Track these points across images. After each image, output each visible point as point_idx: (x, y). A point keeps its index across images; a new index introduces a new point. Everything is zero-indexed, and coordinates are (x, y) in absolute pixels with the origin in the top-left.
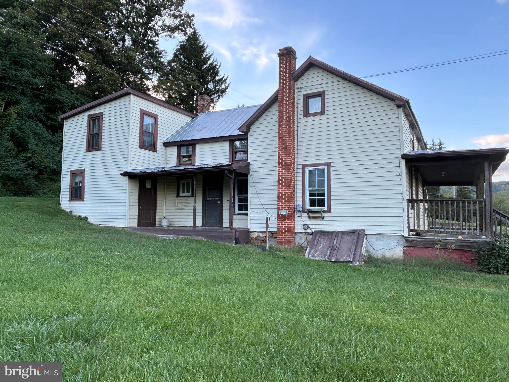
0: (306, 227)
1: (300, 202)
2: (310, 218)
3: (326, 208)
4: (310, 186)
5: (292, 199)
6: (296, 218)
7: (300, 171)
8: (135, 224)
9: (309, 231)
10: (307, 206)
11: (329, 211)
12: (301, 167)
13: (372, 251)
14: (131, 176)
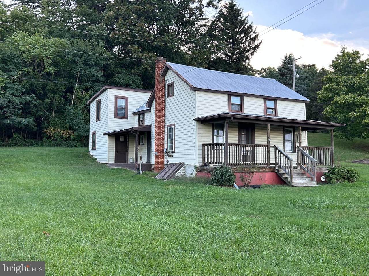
0: (168, 161)
1: (166, 147)
2: (169, 156)
4: (169, 137)
6: (165, 156)
7: (166, 129)
8: (113, 162)
9: (168, 164)
10: (169, 149)
11: (174, 152)
14: (110, 135)
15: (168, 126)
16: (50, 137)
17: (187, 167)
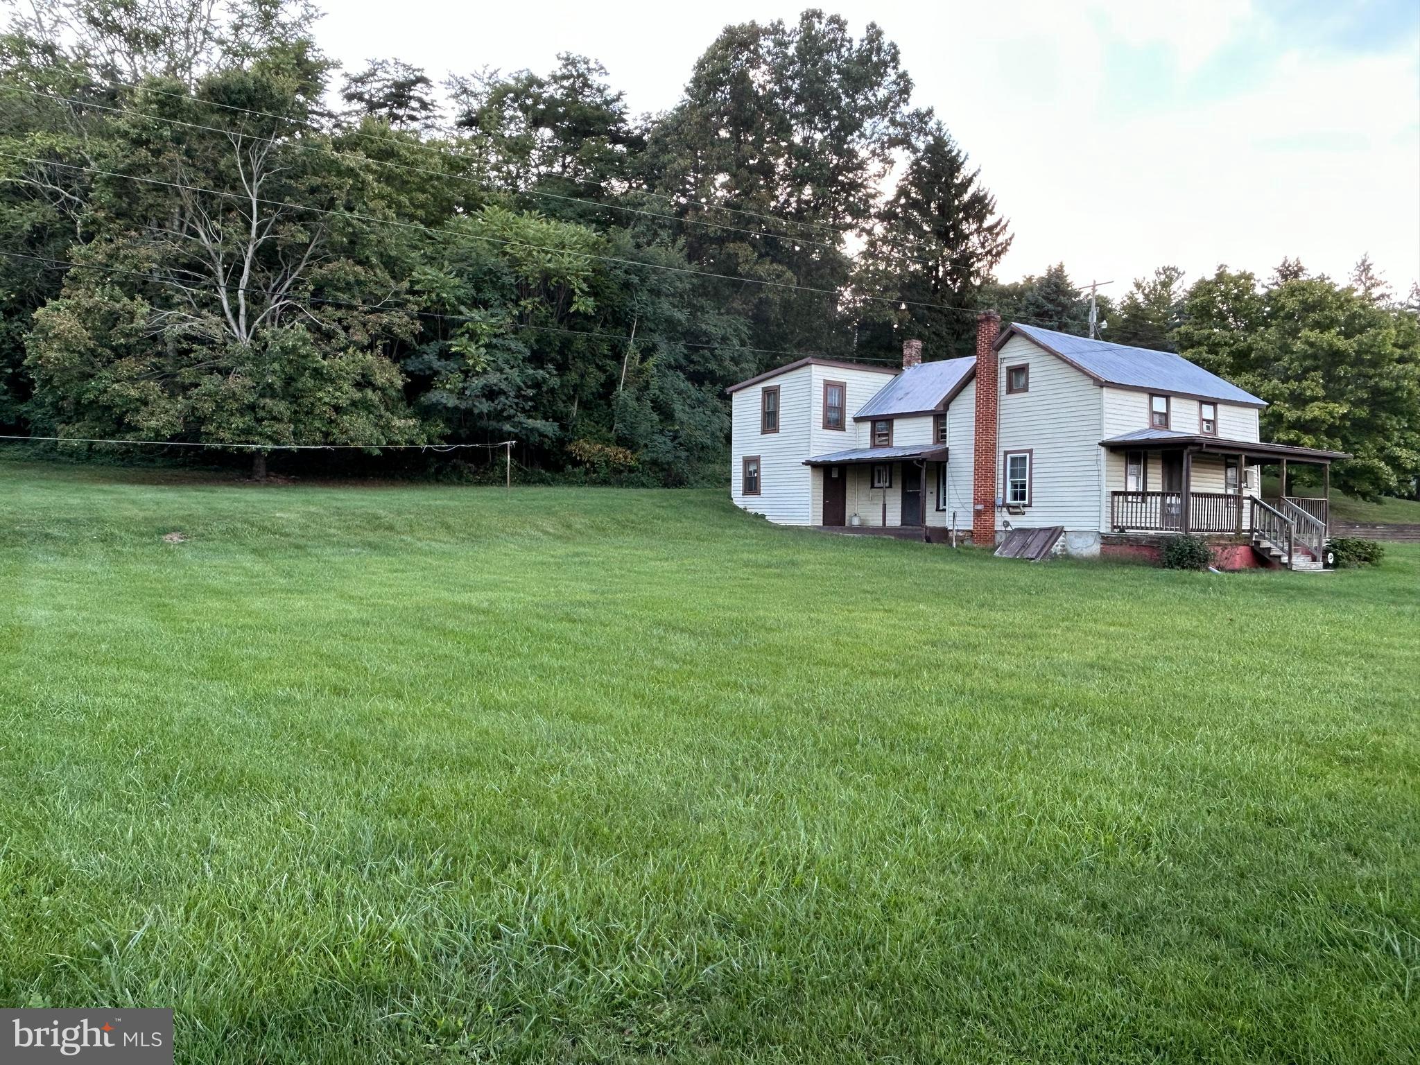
0: (1006, 524)
1: (1001, 495)
2: (1011, 513)
3: (1026, 502)
4: (1012, 476)
5: (992, 491)
6: (997, 514)
7: (1002, 458)
8: (821, 523)
9: (1009, 529)
10: (1009, 500)
11: (1030, 505)
12: (1002, 454)
13: (1070, 550)
14: (814, 465)
15: (1006, 453)
16: (580, 463)
17: (1071, 537)
